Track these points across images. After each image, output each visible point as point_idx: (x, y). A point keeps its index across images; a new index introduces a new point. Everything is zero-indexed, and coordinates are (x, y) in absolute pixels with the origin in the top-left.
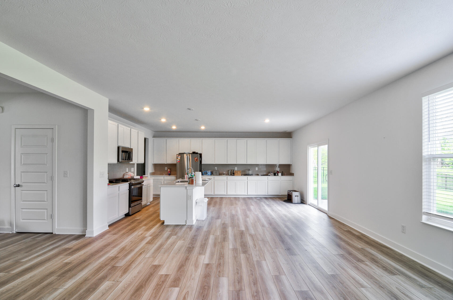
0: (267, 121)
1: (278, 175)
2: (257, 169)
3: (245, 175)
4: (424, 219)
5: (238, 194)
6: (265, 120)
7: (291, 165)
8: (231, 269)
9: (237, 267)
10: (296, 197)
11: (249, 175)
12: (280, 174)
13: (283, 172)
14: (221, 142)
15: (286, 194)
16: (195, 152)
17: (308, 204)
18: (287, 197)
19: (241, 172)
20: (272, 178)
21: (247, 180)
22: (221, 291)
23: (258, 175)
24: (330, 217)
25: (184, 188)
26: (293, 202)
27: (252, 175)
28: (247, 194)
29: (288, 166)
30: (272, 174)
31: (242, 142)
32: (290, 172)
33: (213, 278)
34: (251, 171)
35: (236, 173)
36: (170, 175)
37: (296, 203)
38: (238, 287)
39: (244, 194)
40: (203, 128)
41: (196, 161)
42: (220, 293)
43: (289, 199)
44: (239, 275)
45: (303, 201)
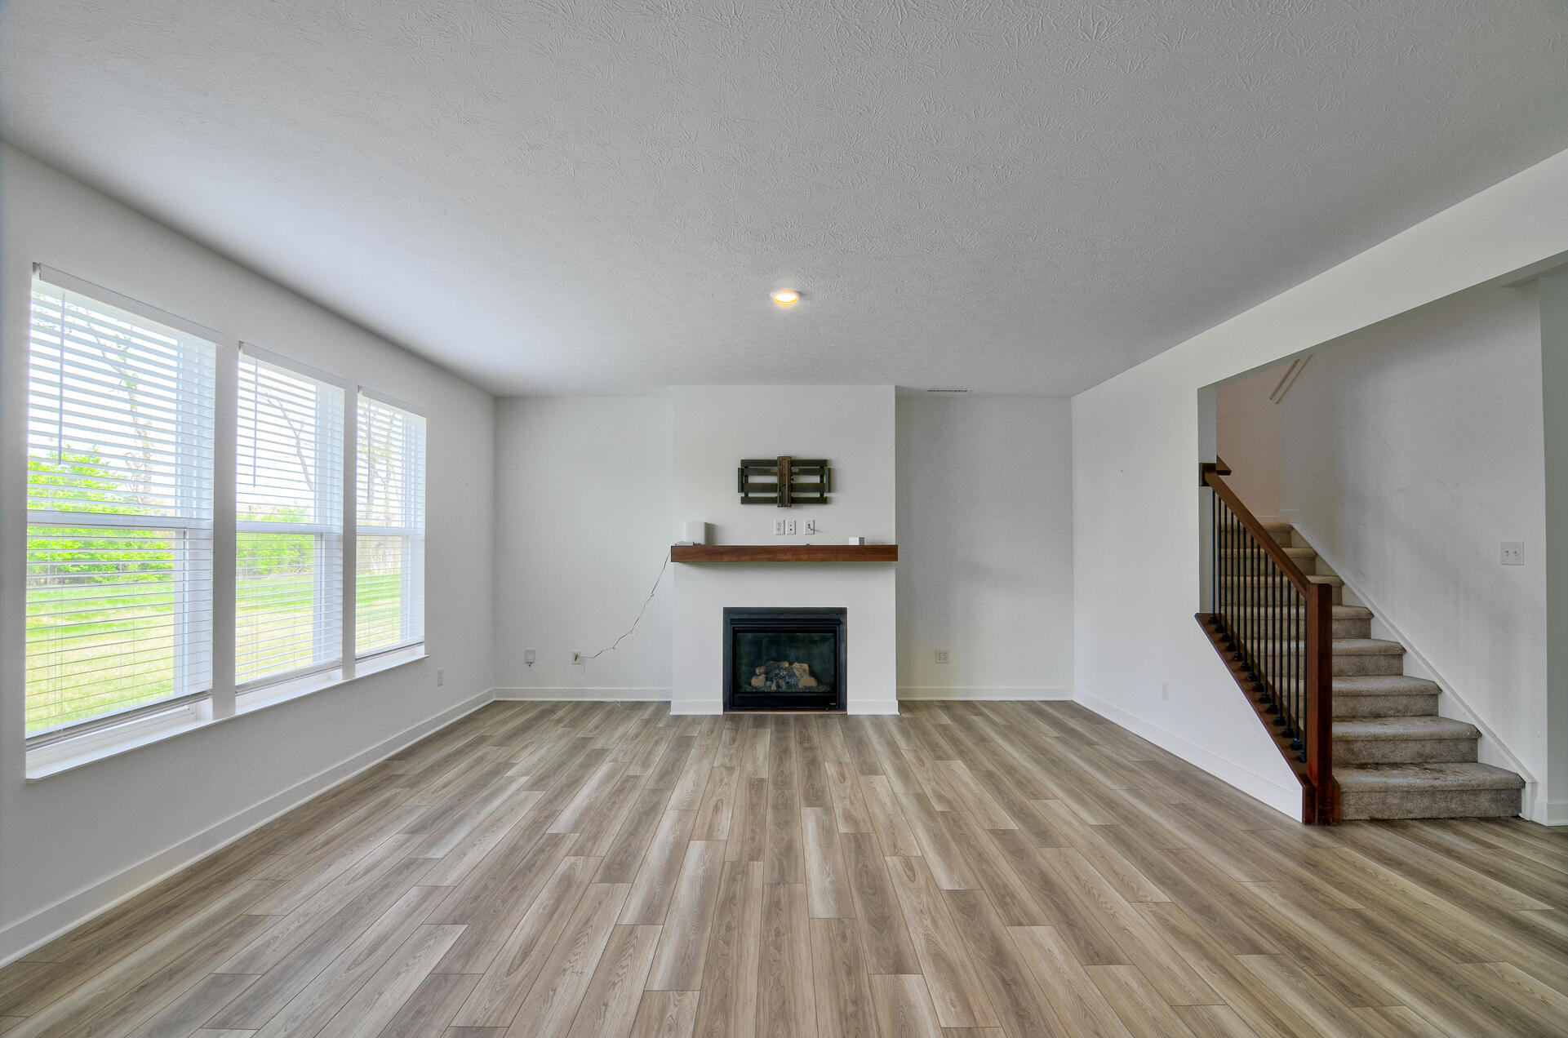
8: (803, 951)
9: (779, 958)
22: (827, 884)
33: (859, 916)
38: (782, 891)
42: (829, 879)
44: (775, 925)
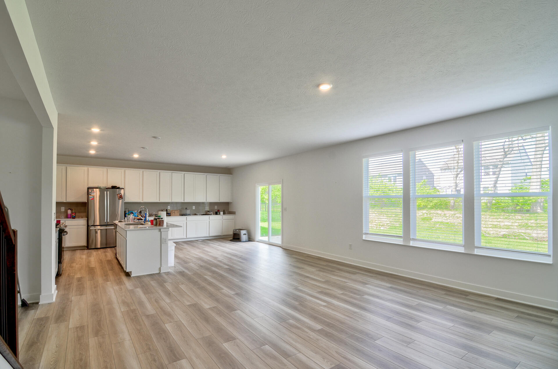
0: (224, 157)
1: (219, 214)
2: (194, 208)
3: (182, 215)
4: (364, 237)
5: (175, 238)
6: (221, 156)
7: (231, 203)
10: (244, 236)
11: (187, 215)
12: (222, 213)
13: (224, 210)
14: (151, 175)
15: (232, 233)
16: (116, 186)
17: (256, 241)
18: (232, 236)
19: (179, 211)
20: (213, 217)
21: (186, 221)
23: (195, 214)
24: (285, 249)
25: (157, 231)
26: (242, 241)
27: (189, 215)
28: (186, 237)
29: (227, 204)
30: (212, 213)
31: (178, 176)
32: (229, 211)
34: (189, 210)
35: (173, 214)
36: (75, 218)
37: (245, 242)
39: (182, 237)
40: (136, 156)
41: (120, 198)
43: (236, 238)
45: (250, 239)
